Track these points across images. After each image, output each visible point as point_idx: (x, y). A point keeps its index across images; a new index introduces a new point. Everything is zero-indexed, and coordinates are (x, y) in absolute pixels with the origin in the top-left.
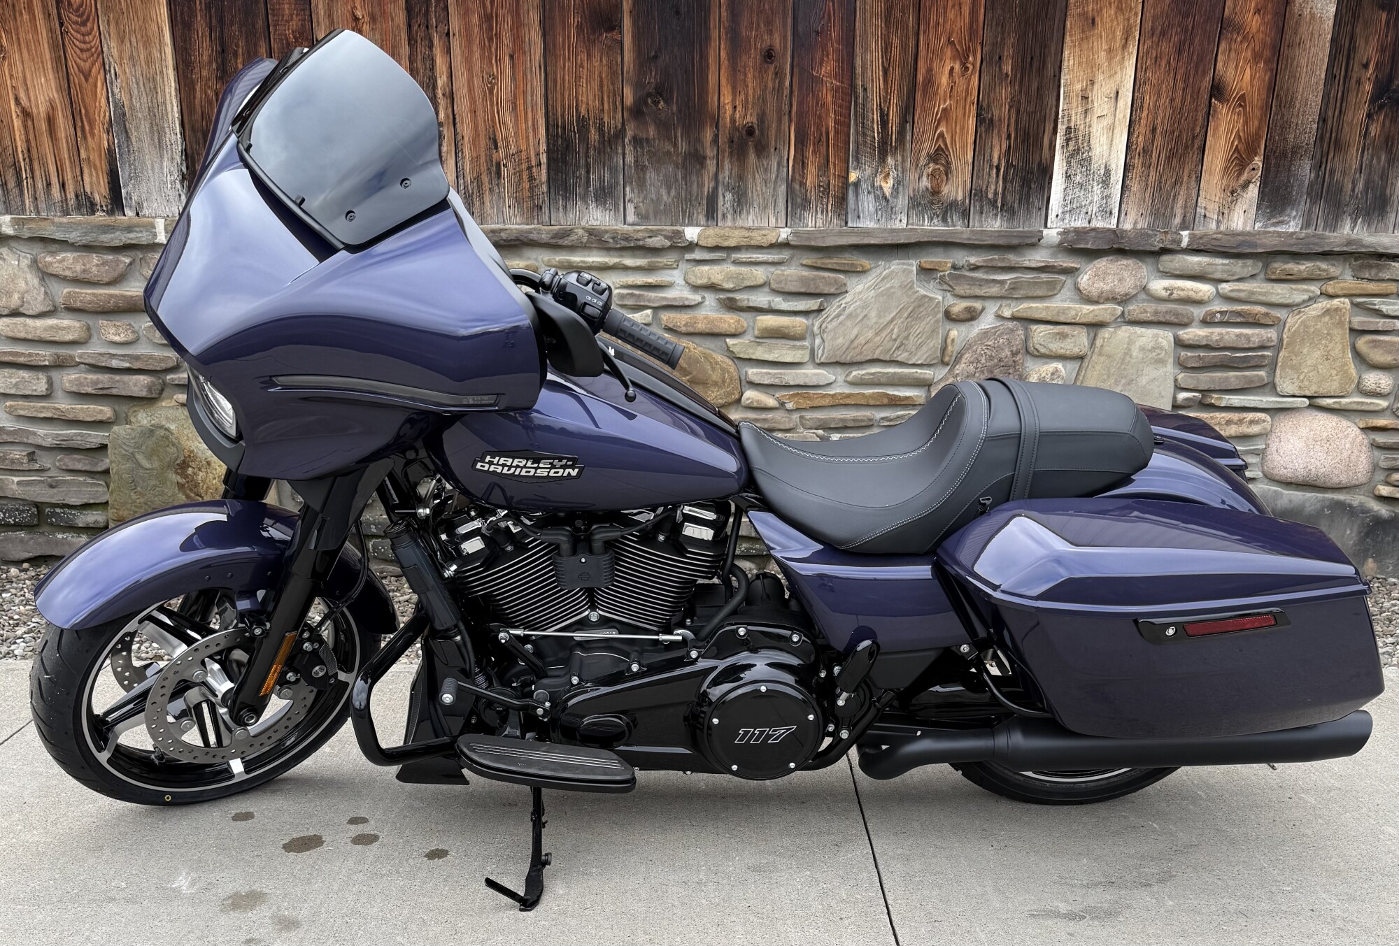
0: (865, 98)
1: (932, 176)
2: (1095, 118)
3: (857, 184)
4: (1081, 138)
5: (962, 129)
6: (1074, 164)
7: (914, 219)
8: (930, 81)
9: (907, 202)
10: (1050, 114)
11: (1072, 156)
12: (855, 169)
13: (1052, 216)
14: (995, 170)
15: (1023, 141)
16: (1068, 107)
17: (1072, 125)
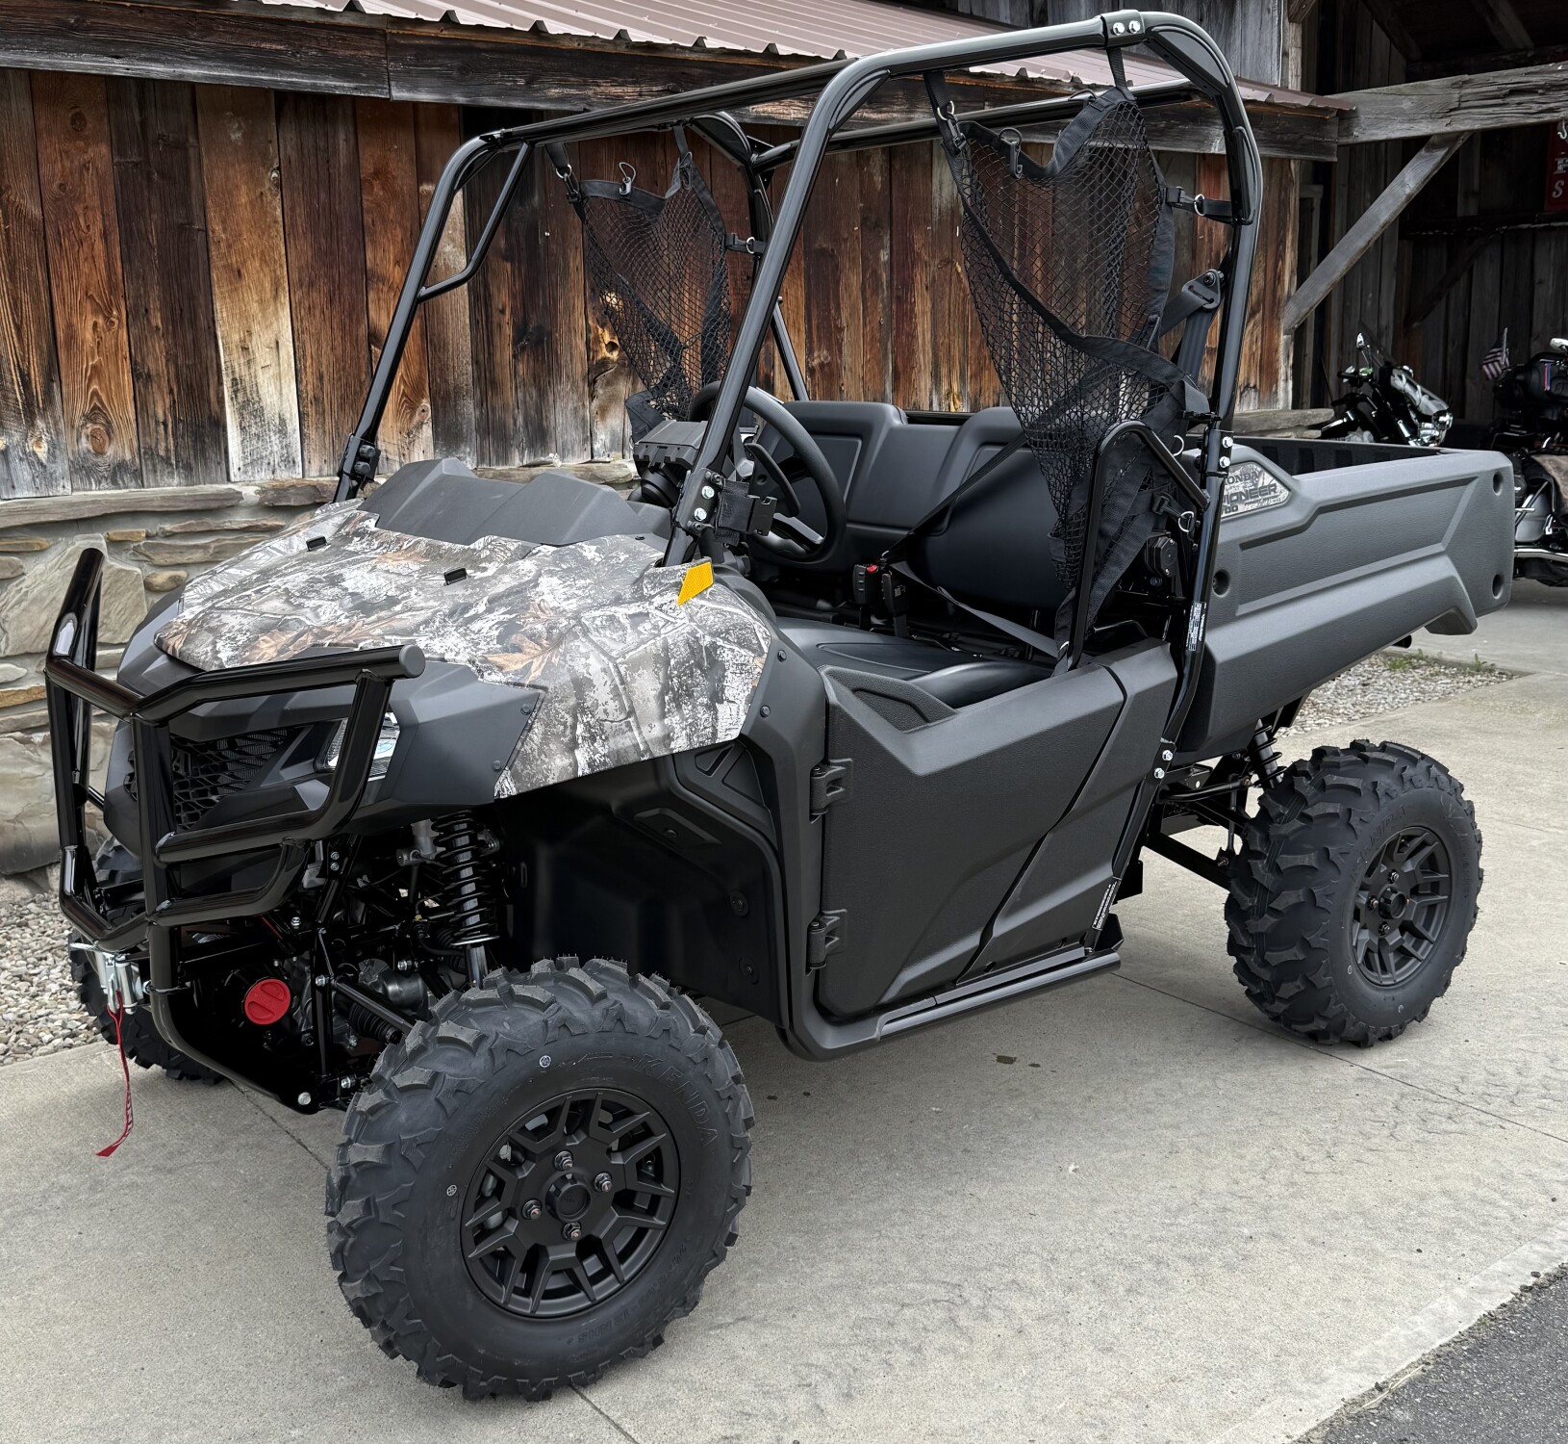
1: (93, 437)
2: (259, 368)
3: (7, 453)
4: (248, 388)
5: (118, 385)
6: (246, 416)
7: (78, 484)
8: (72, 336)
9: (66, 467)
10: (212, 366)
11: (243, 407)
13: (233, 471)
14: (162, 427)
15: (187, 395)
16: (228, 358)
17: (237, 376)
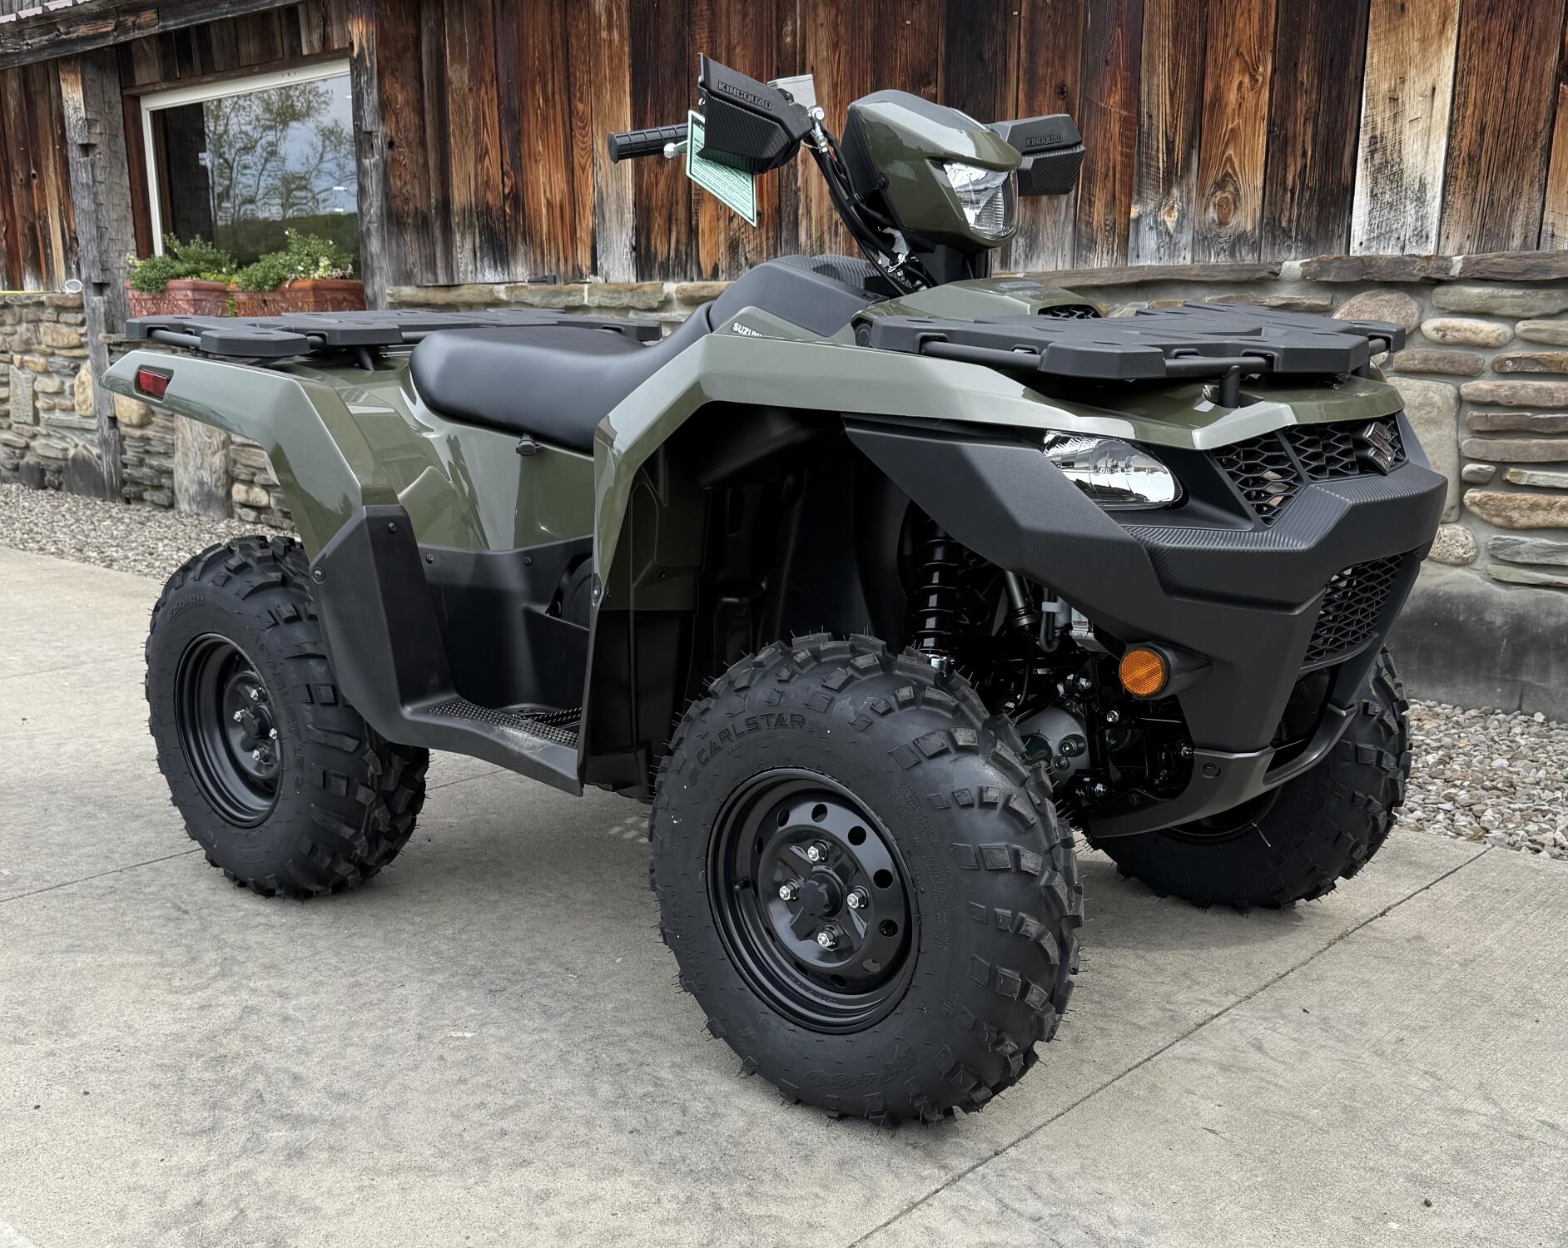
0: (1150, 125)
1: (1220, 206)
2: (1406, 122)
3: (1138, 220)
4: (1389, 148)
5: (1252, 150)
6: (1381, 181)
7: (1200, 256)
8: (1217, 99)
9: (1191, 237)
10: (1352, 123)
11: (1379, 170)
12: (1137, 203)
13: (1354, 245)
14: (1289, 195)
15: (1321, 158)
16: (1372, 112)
17: (1378, 133)
